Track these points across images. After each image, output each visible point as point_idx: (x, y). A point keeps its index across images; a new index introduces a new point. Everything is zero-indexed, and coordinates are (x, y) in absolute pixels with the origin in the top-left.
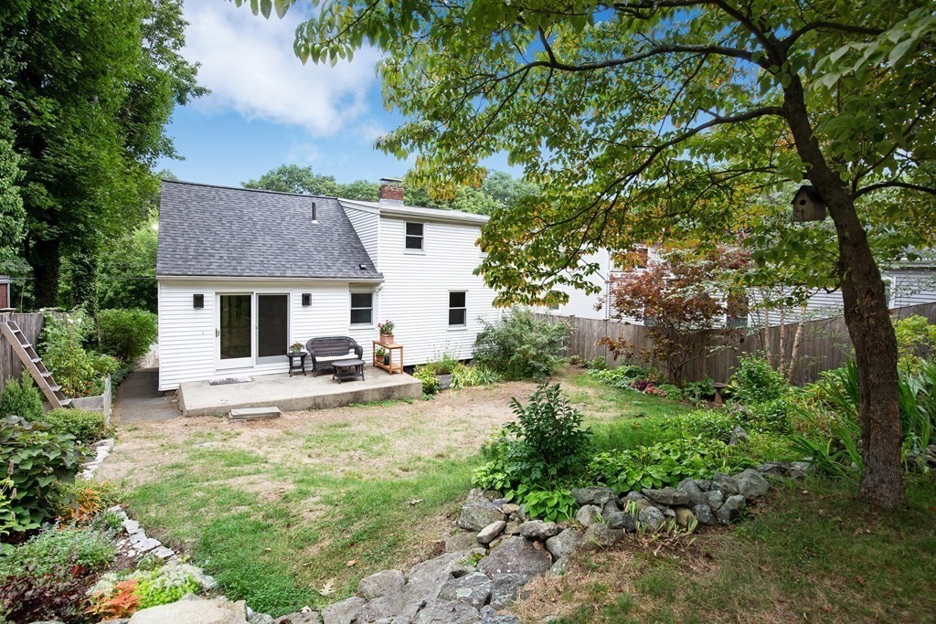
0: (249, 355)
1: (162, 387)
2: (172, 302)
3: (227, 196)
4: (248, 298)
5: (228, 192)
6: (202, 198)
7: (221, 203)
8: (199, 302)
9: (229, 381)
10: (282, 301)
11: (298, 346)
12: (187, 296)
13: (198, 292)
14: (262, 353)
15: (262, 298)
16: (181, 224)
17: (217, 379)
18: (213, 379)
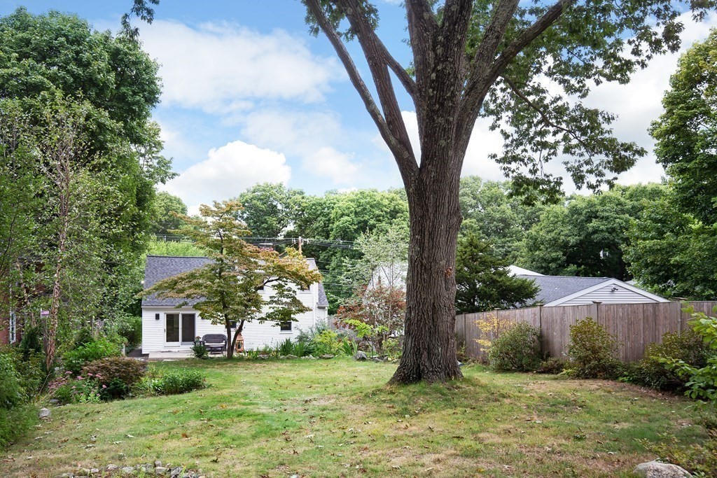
0: (178, 341)
1: (143, 353)
2: (147, 318)
3: (176, 262)
4: (178, 315)
5: (177, 260)
6: (164, 265)
7: (172, 267)
8: (157, 317)
9: (169, 351)
10: (193, 316)
11: (199, 338)
12: (153, 314)
13: (157, 313)
14: (183, 340)
15: (183, 315)
16: (153, 281)
17: (164, 350)
18: (162, 350)
